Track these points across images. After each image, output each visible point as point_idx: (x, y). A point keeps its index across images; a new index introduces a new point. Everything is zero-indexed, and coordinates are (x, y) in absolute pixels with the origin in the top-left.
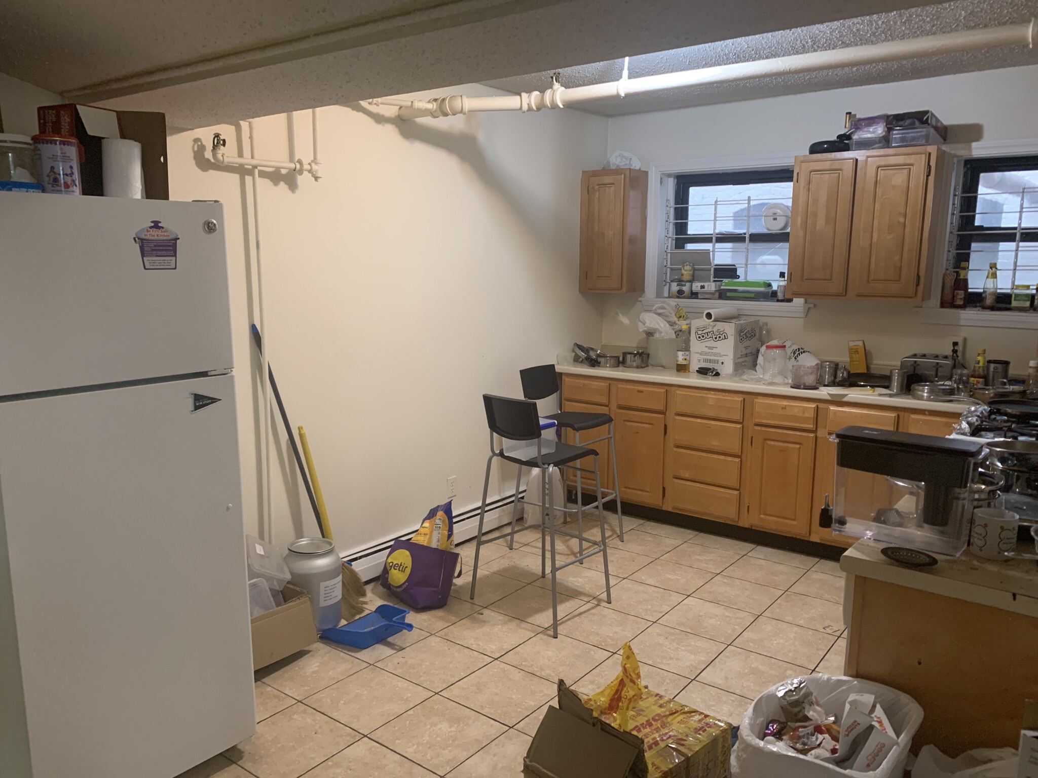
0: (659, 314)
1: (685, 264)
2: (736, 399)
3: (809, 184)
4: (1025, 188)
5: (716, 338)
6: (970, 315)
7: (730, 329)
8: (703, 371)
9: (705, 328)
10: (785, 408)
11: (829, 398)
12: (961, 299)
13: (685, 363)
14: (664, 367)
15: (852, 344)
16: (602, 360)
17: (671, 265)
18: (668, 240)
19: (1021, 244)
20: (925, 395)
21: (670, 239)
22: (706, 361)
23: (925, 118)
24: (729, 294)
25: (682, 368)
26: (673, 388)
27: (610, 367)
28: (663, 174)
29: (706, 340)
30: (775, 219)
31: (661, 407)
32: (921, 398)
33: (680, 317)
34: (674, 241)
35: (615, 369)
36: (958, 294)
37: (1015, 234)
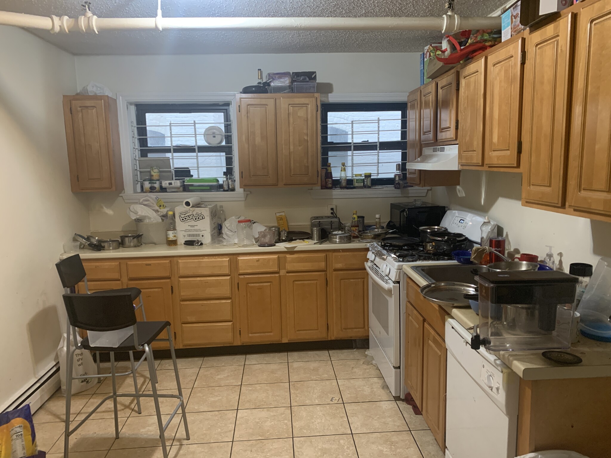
0: (144, 205)
1: (154, 168)
2: (225, 259)
3: (248, 113)
4: (353, 121)
5: (196, 219)
6: (337, 192)
7: (205, 212)
8: (189, 243)
9: (186, 212)
10: (259, 261)
11: (286, 250)
12: (330, 183)
13: (174, 239)
14: (155, 244)
15: (278, 215)
16: (106, 245)
17: (140, 169)
18: (135, 151)
19: (354, 152)
20: (337, 240)
21: (137, 150)
22: (189, 235)
23: (313, 76)
24: (191, 188)
25: (173, 243)
26: (175, 258)
27: (113, 249)
28: (128, 102)
29: (188, 221)
30: (214, 137)
31: (167, 274)
32: (335, 243)
33: (160, 206)
34: (140, 152)
35: (117, 250)
36: (328, 181)
37: (351, 146)
